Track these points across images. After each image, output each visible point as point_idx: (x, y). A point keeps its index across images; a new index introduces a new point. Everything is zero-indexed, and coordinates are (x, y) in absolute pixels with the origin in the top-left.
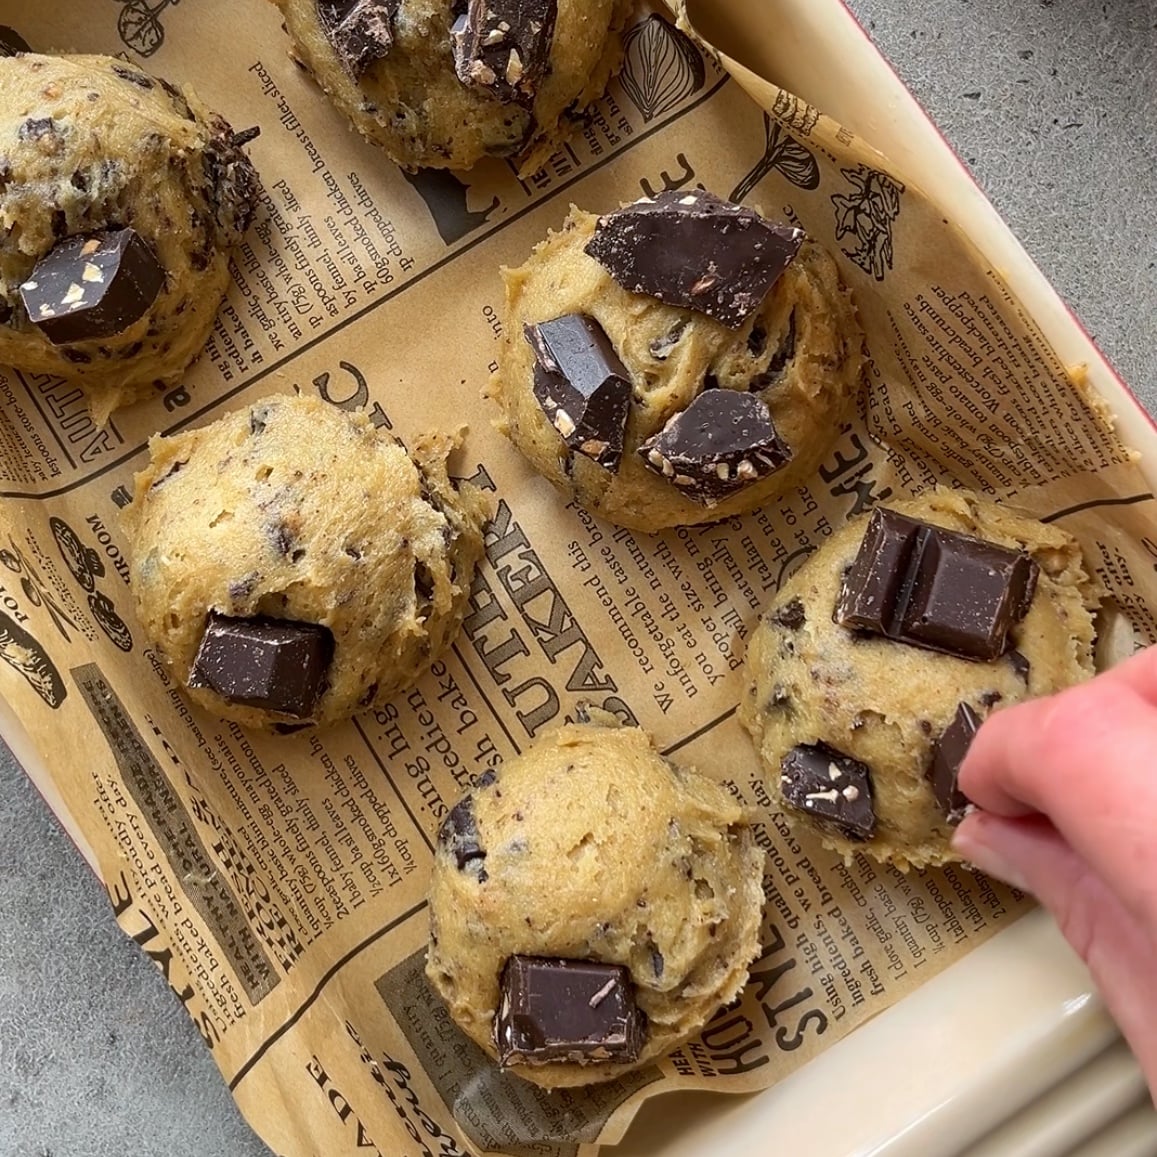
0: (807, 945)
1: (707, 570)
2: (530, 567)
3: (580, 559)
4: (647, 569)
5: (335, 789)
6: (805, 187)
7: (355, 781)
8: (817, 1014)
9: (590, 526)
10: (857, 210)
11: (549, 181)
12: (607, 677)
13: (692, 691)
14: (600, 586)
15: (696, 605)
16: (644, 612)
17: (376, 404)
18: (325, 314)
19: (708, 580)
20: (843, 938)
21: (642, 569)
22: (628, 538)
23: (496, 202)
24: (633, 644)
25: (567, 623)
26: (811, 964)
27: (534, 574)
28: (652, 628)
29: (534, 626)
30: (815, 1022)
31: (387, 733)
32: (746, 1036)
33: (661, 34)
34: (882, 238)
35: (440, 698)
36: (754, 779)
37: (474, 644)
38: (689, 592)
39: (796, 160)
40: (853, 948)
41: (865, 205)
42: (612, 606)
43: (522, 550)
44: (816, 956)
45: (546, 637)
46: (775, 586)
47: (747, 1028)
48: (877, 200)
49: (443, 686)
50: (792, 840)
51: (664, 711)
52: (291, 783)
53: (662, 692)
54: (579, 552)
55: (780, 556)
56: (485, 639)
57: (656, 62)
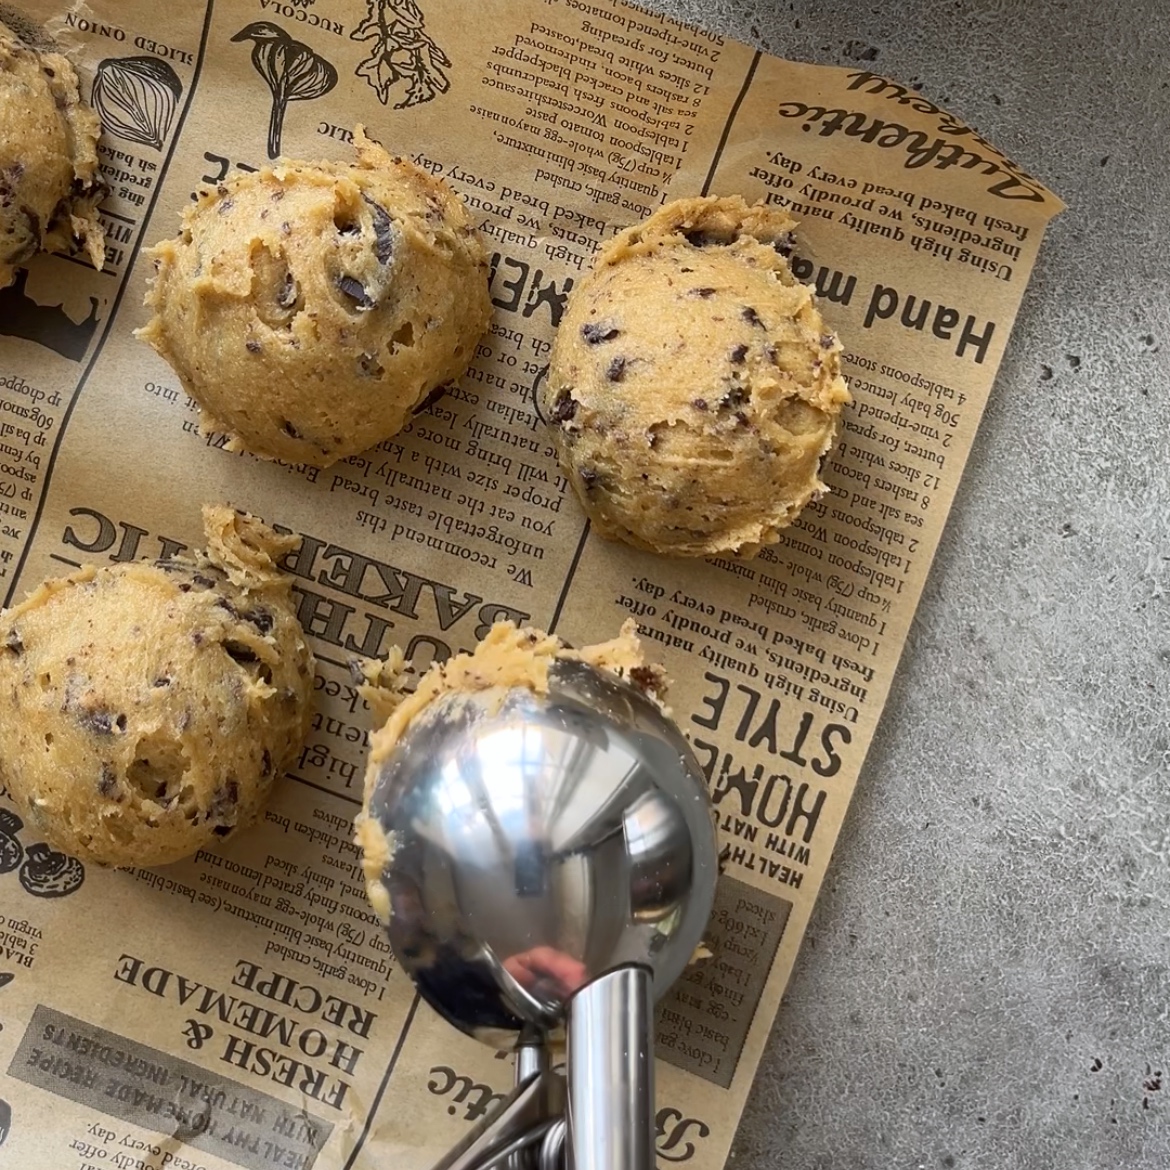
0: (776, 680)
1: (477, 451)
2: (339, 560)
3: (374, 521)
4: (431, 488)
5: (324, 845)
7: (334, 826)
8: (830, 728)
9: (362, 490)
10: (386, 56)
11: (121, 253)
12: (466, 595)
13: (539, 552)
14: (406, 531)
15: (491, 484)
16: (455, 523)
17: (121, 524)
18: (28, 484)
19: (484, 458)
20: (799, 652)
21: (427, 491)
22: (398, 478)
23: (94, 301)
24: (466, 554)
25: (403, 580)
26: (791, 692)
27: (347, 562)
28: (471, 529)
29: (380, 601)
30: (836, 738)
31: (332, 770)
32: (790, 789)
33: (118, 76)
34: (424, 52)
35: (351, 711)
36: (638, 582)
37: (346, 647)
38: (478, 479)
39: (304, 76)
40: (814, 655)
41: (391, 43)
42: (427, 539)
43: (322, 551)
44: (790, 684)
45: (396, 602)
46: (540, 421)
47: (785, 783)
48: (398, 28)
49: (347, 700)
50: (702, 605)
51: (530, 584)
52: (286, 865)
53: (518, 571)
54: (369, 518)
56: (351, 637)
57: (132, 99)
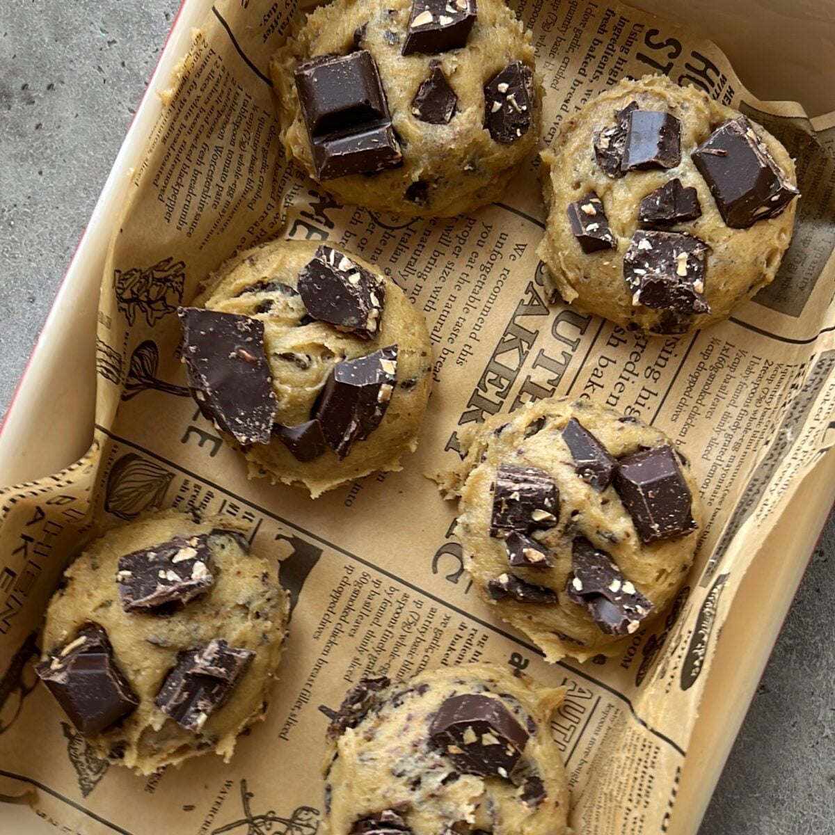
0: (612, 77)
1: (425, 273)
2: (490, 381)
3: (465, 353)
4: (447, 309)
5: (697, 416)
6: (156, 349)
7: (685, 408)
8: (648, 42)
9: (441, 360)
10: (149, 302)
11: (246, 513)
12: (526, 293)
13: (503, 236)
14: (475, 331)
15: (450, 266)
16: (473, 295)
17: (447, 537)
18: (410, 600)
19: (431, 269)
20: (594, 57)
21: (448, 312)
22: (435, 333)
23: (279, 537)
24: (497, 290)
25: (509, 337)
26: (622, 67)
27: (491, 376)
28: (480, 284)
29: (523, 355)
30: (654, 40)
31: (643, 405)
32: (688, 77)
33: (116, 498)
34: (158, 275)
35: (602, 387)
36: (533, 168)
37: (556, 386)
38: (445, 275)
39: (143, 364)
40: (596, 47)
41: (143, 298)
42: (482, 316)
43: (481, 392)
44: (615, 67)
45: (525, 345)
46: (410, 227)
47: (683, 79)
48: (135, 290)
49: (594, 390)
50: (555, 123)
51: (525, 246)
52: (710, 445)
53: (515, 254)
54: (462, 357)
55: (389, 235)
56: (549, 382)
57: (133, 492)
